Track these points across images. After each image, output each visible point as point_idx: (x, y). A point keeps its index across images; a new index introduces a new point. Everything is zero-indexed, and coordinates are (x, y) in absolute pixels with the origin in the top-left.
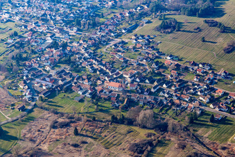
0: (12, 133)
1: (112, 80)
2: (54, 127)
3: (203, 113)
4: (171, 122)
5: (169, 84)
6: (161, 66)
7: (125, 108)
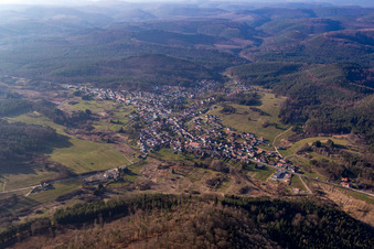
0: (134, 171)
1: (194, 141)
2: (159, 168)
3: (250, 163)
4: (231, 168)
5: (229, 145)
6: (224, 134)
7: (203, 158)
